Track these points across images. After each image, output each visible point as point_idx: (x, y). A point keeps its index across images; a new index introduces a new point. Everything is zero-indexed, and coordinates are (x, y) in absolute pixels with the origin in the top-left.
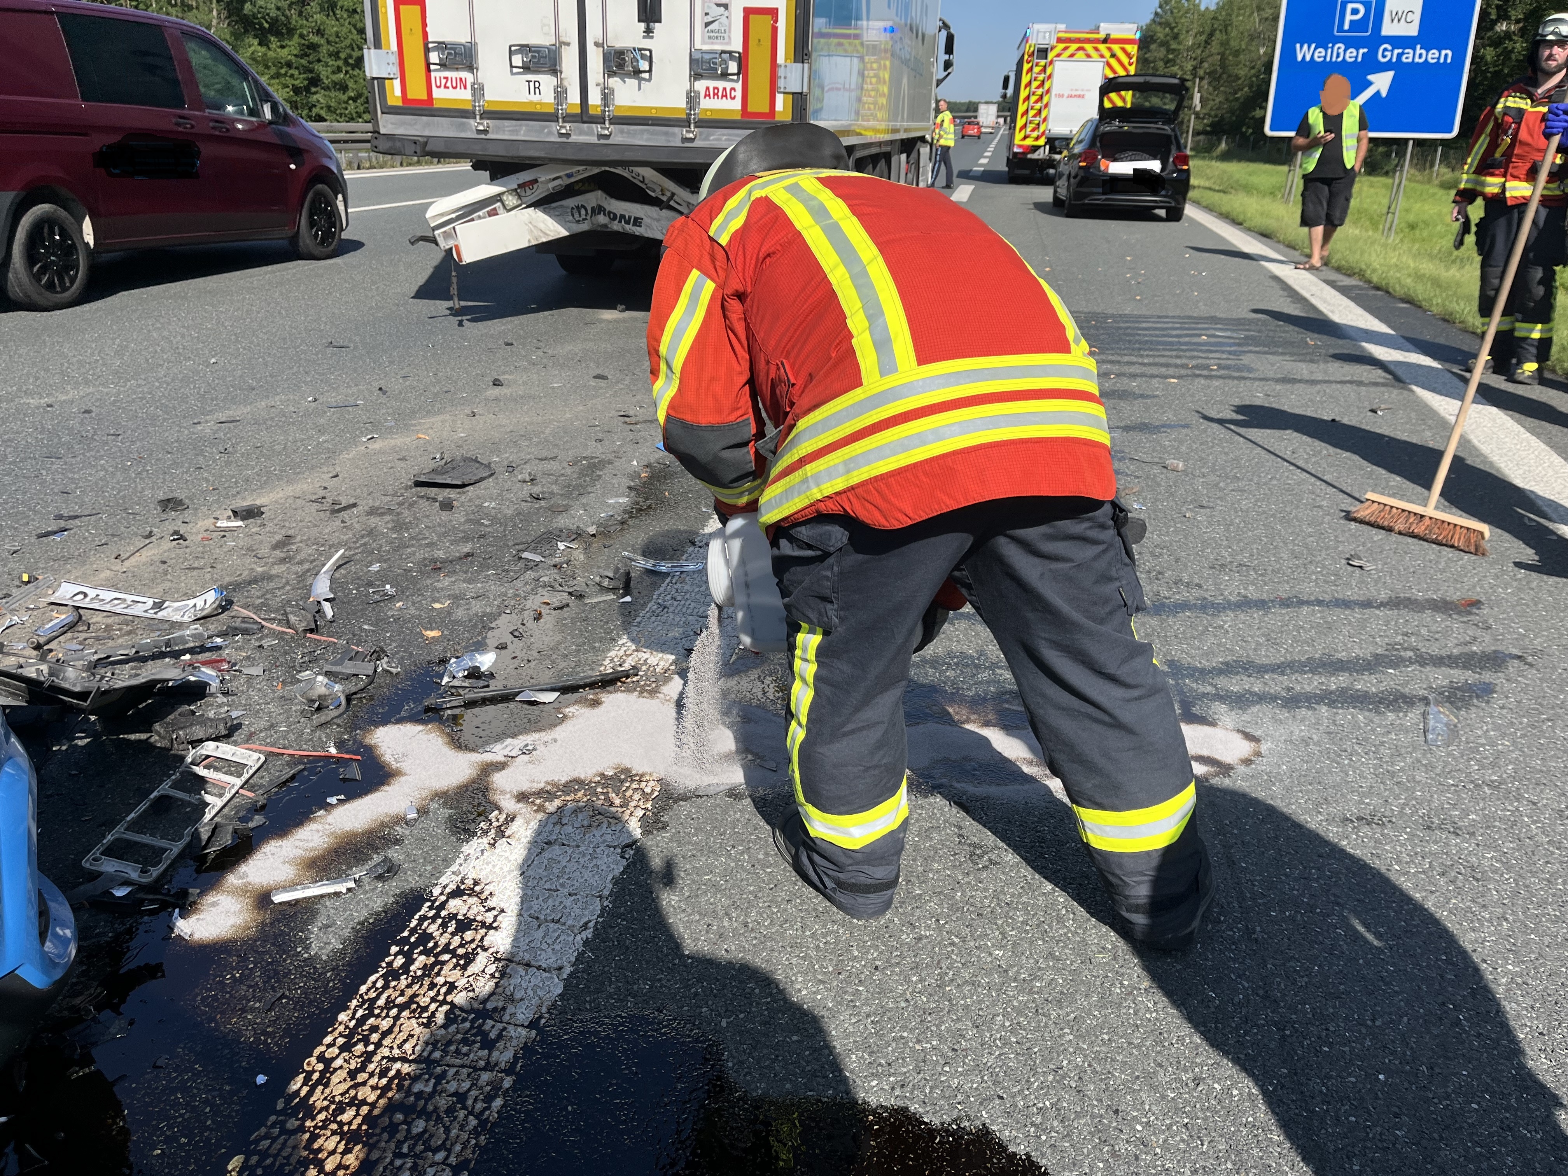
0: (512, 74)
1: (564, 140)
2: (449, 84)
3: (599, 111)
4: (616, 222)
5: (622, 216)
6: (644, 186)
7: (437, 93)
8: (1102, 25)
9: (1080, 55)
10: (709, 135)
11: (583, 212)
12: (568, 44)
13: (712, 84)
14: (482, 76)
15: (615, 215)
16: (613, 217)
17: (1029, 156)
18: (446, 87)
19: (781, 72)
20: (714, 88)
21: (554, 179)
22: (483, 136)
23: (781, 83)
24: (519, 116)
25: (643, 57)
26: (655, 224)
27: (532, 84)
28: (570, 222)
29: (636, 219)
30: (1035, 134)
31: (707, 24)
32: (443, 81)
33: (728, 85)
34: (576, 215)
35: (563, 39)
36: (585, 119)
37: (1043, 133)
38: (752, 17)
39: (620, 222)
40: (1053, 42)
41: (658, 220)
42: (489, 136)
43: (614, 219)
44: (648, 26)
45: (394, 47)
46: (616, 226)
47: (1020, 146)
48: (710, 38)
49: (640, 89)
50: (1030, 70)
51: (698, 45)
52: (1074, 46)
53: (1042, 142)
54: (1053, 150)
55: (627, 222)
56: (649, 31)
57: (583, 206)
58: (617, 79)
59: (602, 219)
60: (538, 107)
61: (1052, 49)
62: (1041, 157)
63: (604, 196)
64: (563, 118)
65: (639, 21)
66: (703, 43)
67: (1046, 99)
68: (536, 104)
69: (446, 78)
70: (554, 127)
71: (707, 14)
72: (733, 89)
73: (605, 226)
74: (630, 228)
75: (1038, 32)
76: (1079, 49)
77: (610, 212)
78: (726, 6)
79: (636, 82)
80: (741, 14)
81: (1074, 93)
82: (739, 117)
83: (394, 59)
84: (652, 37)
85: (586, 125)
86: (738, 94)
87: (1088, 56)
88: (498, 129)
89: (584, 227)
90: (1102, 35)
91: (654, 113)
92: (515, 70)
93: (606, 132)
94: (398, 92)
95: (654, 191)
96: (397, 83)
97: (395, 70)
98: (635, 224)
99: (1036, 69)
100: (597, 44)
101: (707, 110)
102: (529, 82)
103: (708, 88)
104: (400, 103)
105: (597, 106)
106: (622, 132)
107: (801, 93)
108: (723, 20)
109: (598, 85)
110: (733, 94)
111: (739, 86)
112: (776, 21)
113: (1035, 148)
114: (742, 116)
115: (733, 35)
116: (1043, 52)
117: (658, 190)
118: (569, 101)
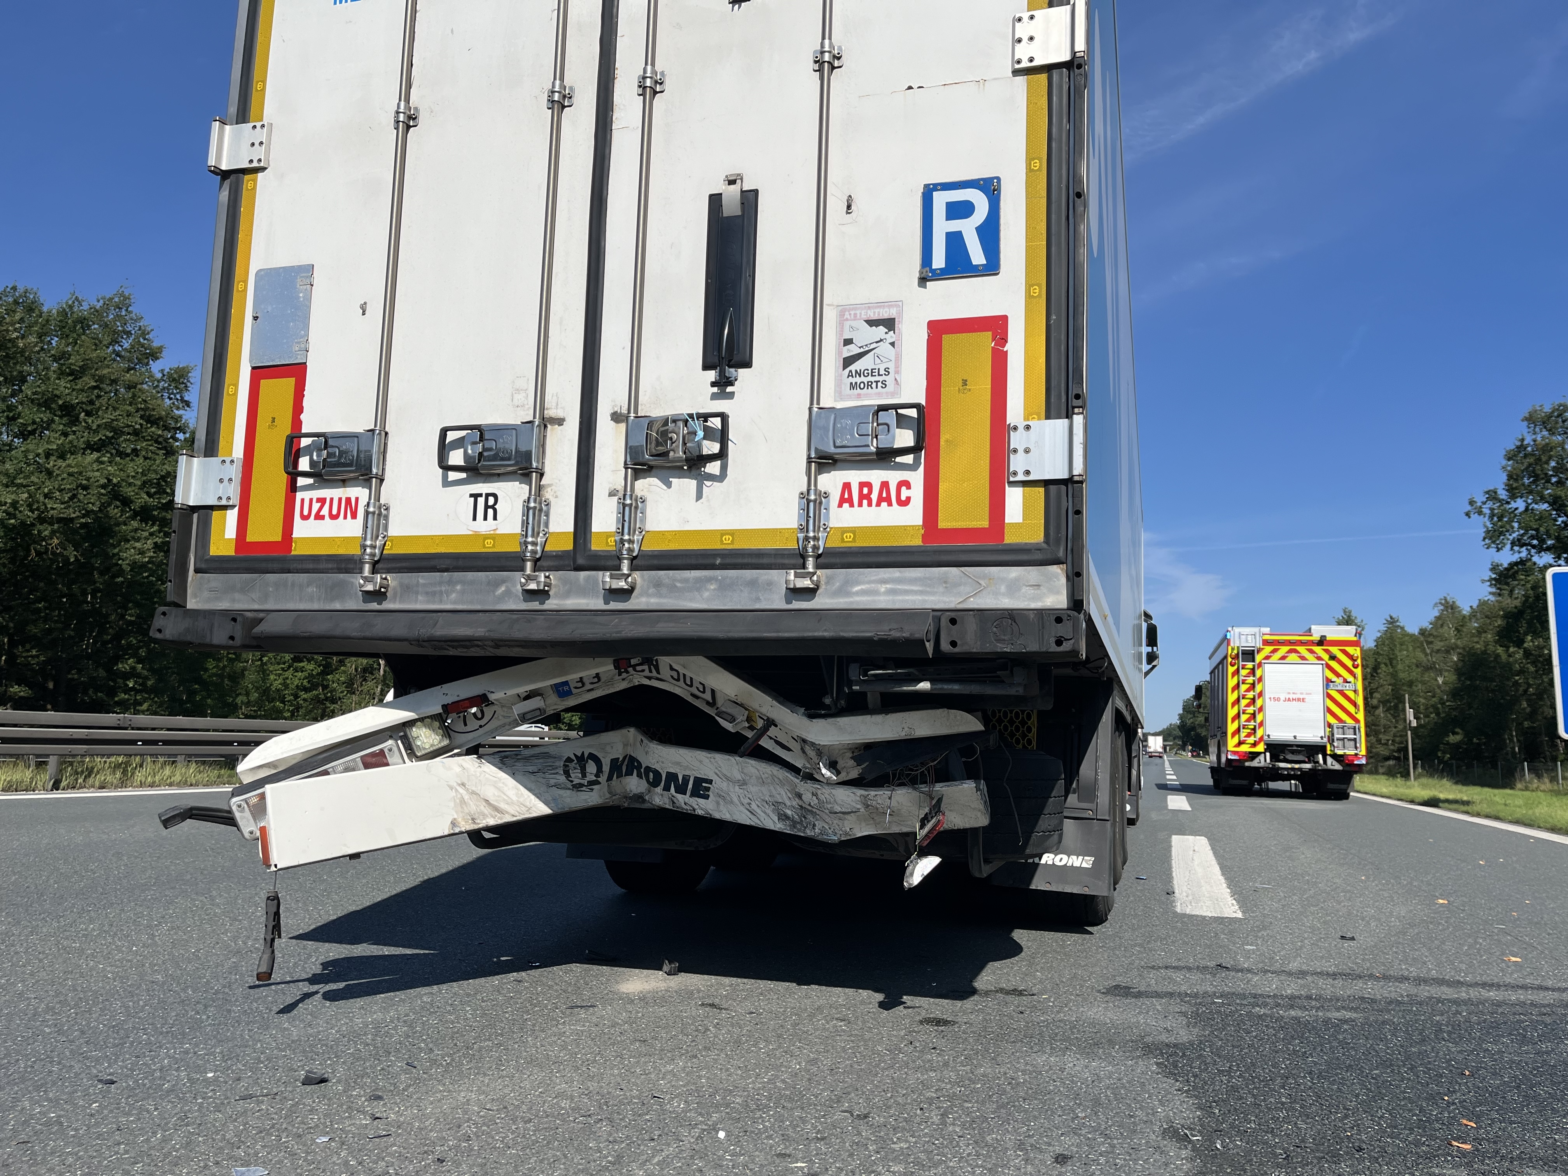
0: (446, 483)
1: (535, 605)
2: (325, 511)
3: (610, 545)
4: (659, 790)
5: (671, 777)
6: (711, 712)
7: (302, 530)
8: (1313, 627)
9: (1293, 657)
10: (847, 583)
11: (591, 767)
12: (560, 422)
13: (855, 477)
14: (387, 494)
15: (657, 774)
16: (654, 778)
17: (1247, 764)
18: (319, 517)
19: (1016, 440)
20: (862, 485)
21: (529, 696)
22: (374, 606)
23: (1018, 464)
24: (447, 563)
25: (709, 434)
26: (735, 792)
27: (481, 501)
28: (557, 786)
29: (698, 781)
30: (1251, 740)
31: (848, 362)
32: (316, 506)
33: (893, 477)
34: (576, 776)
35: (550, 413)
36: (581, 561)
37: (1261, 739)
38: (947, 340)
39: (667, 788)
40: (1259, 644)
41: (743, 784)
42: (387, 605)
43: (655, 783)
44: (722, 374)
45: (238, 451)
46: (659, 798)
47: (1234, 753)
48: (853, 386)
49: (699, 496)
50: (1237, 672)
51: (827, 400)
52: (1284, 649)
53: (1261, 748)
54: (1275, 758)
55: (681, 790)
56: (723, 384)
57: (593, 757)
58: (654, 481)
59: (634, 784)
60: (489, 543)
61: (1258, 652)
62: (1262, 764)
63: (640, 737)
64: (536, 561)
65: (706, 367)
66: (839, 396)
67: (1259, 703)
68: (486, 537)
69: (322, 501)
70: (518, 581)
71: (848, 342)
72: (907, 484)
73: (640, 798)
74: (685, 801)
75: (1240, 634)
76: (1290, 651)
77: (648, 769)
78: (889, 324)
79: (694, 483)
80: (923, 335)
81: (1291, 696)
82: (917, 542)
83: (235, 472)
84: (731, 395)
85: (583, 574)
86: (917, 493)
87: (1303, 658)
88: (407, 590)
89: (592, 798)
90: (1316, 637)
91: (727, 543)
92: (453, 476)
93: (622, 584)
94: (231, 532)
95: (732, 719)
96: (232, 516)
97: (233, 492)
98: (695, 794)
99: (1243, 672)
100: (616, 417)
101: (844, 530)
102: (475, 496)
103: (847, 486)
104: (230, 551)
105: (608, 535)
106: (658, 585)
107: (1068, 482)
108: (884, 349)
109: (612, 494)
110: (905, 493)
111: (917, 478)
112: (1004, 340)
113: (1254, 756)
114: (924, 537)
115: (904, 378)
116: (1249, 655)
117: (741, 716)
118: (552, 528)
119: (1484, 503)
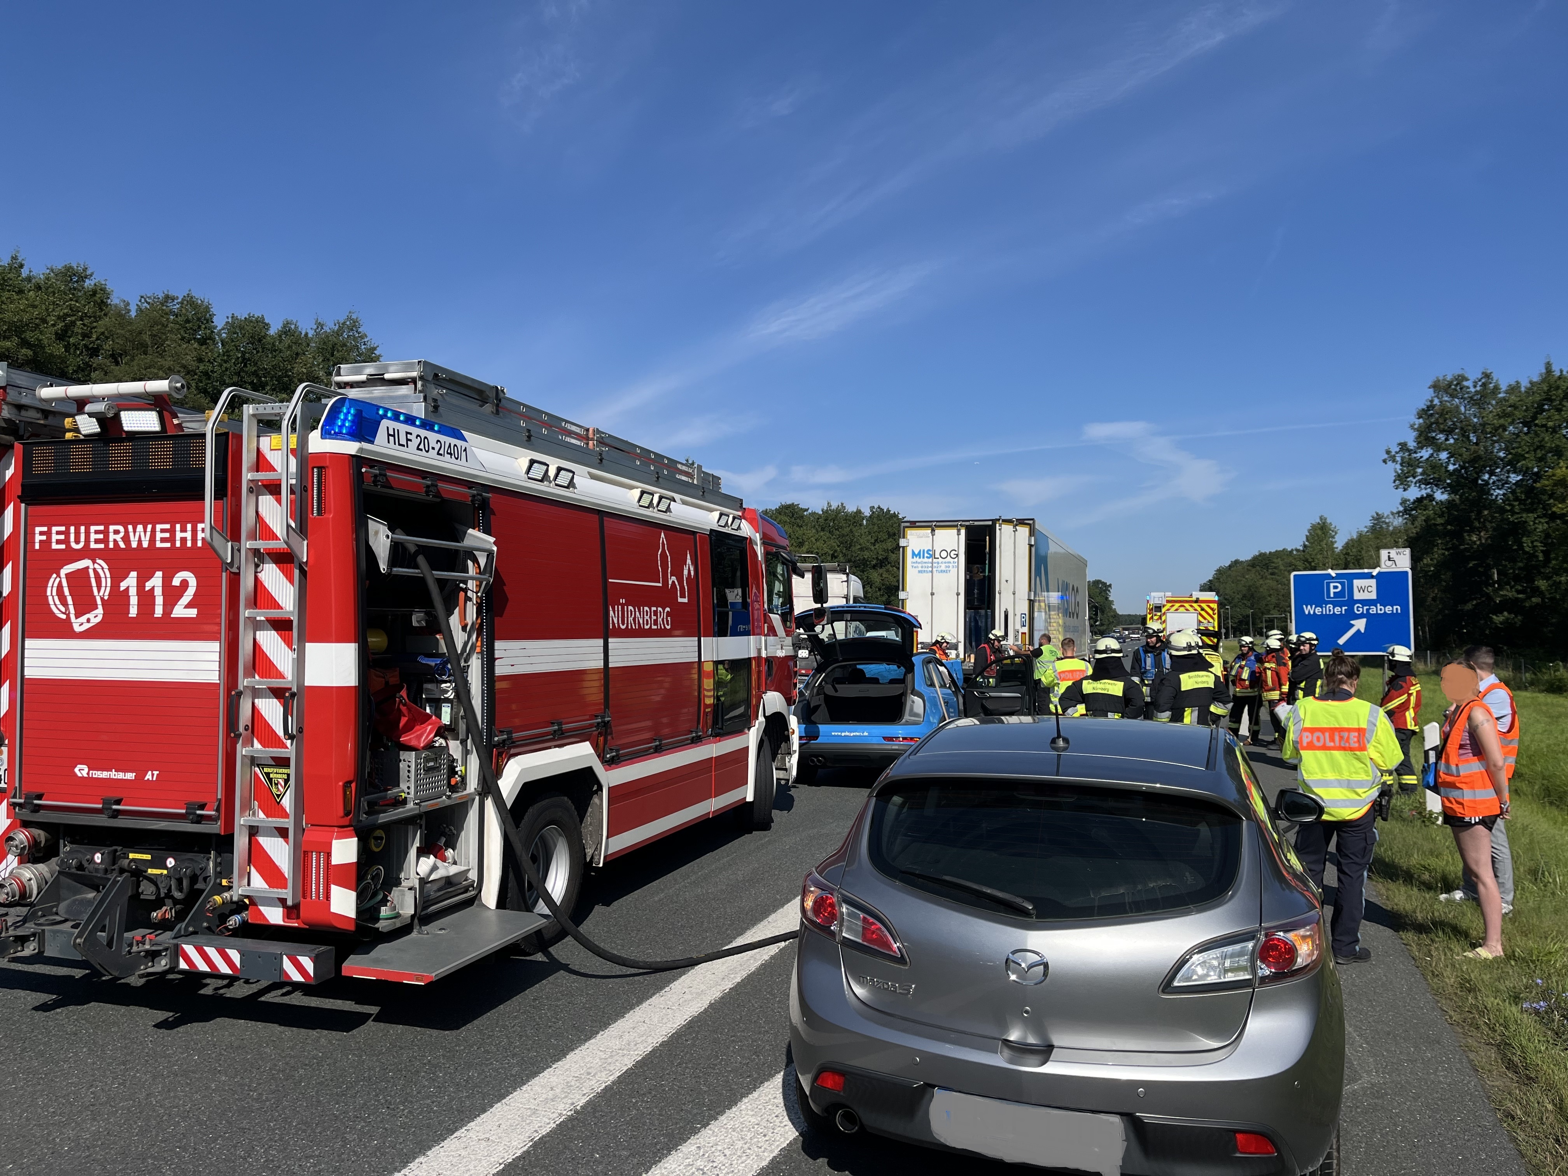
8: (1193, 593)
9: (1182, 609)
40: (1164, 602)
52: (1177, 605)
61: (1164, 606)
75: (1154, 597)
76: (1181, 606)
87: (1187, 610)
90: (1194, 598)
116: (1158, 608)
119: (1397, 453)
